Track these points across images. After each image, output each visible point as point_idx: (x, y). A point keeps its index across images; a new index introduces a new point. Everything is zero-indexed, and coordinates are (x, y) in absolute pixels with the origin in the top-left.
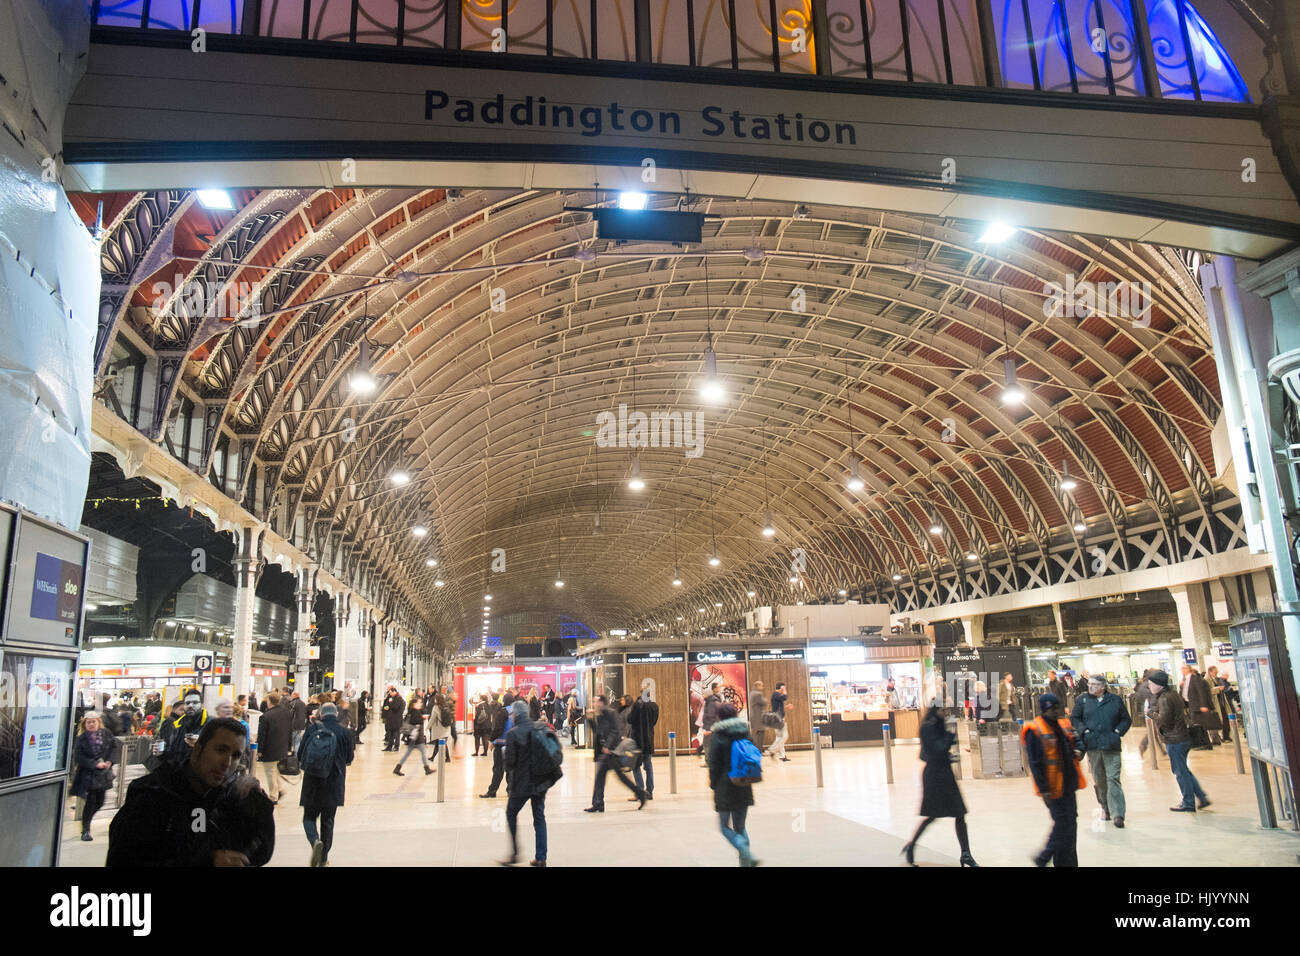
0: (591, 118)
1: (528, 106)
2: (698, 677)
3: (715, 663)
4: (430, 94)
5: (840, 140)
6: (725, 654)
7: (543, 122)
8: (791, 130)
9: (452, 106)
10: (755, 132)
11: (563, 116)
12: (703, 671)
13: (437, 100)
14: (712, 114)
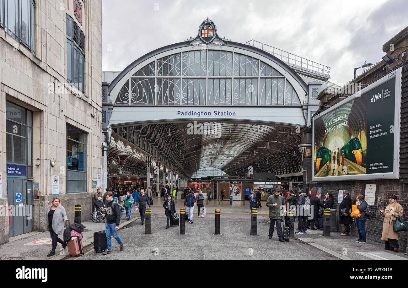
0: (199, 114)
1: (191, 113)
2: (232, 186)
3: (235, 184)
4: (178, 112)
5: (233, 115)
6: (237, 182)
7: (192, 115)
8: (226, 114)
9: (181, 113)
10: (221, 115)
11: (195, 114)
12: (233, 185)
13: (179, 112)
14: (215, 112)
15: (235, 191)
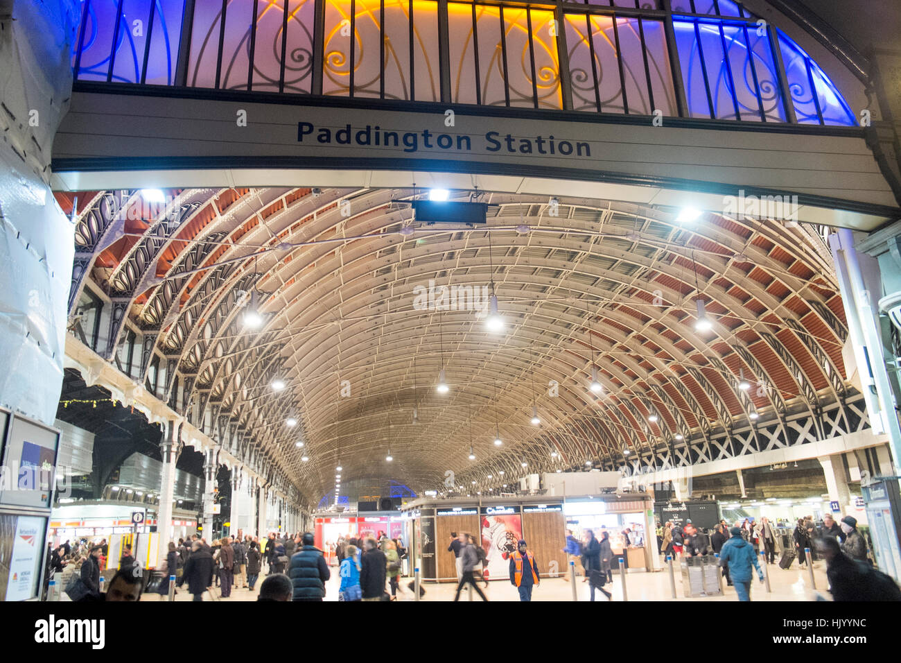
0: (410, 140)
1: (368, 132)
2: (488, 525)
4: (301, 125)
5: (579, 153)
6: (506, 508)
7: (377, 143)
8: (546, 147)
9: (316, 133)
10: (521, 148)
11: (391, 138)
13: (306, 129)
14: (493, 137)
15: (502, 545)
